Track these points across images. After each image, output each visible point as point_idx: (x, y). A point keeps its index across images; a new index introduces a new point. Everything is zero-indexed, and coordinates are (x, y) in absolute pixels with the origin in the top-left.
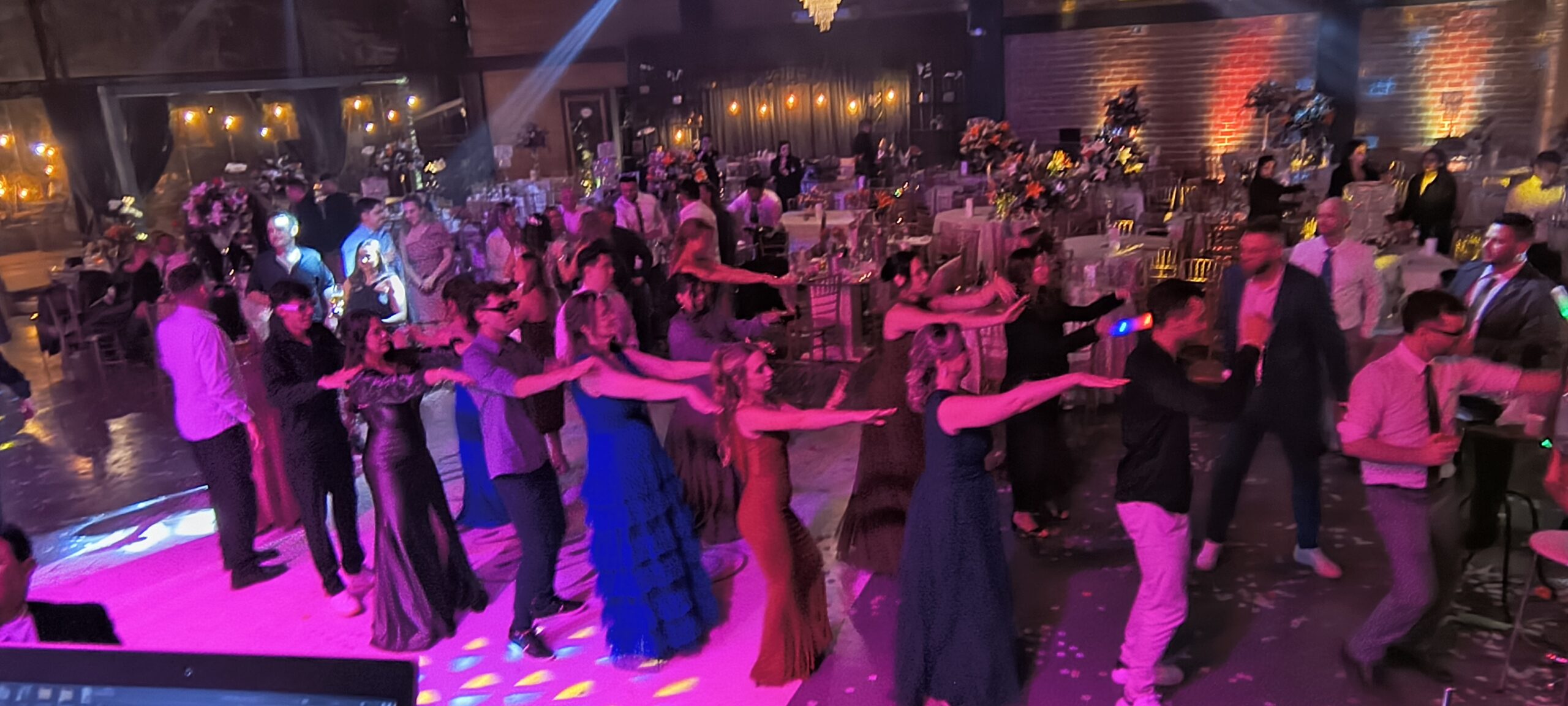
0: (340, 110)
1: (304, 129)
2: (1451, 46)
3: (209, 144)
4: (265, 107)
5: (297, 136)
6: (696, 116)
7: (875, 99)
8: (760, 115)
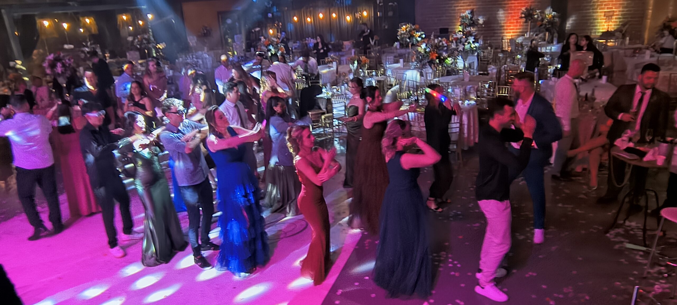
0: (116, 20)
1: (100, 29)
3: (56, 36)
4: (81, 19)
5: (97, 32)
6: (279, 23)
7: (358, 15)
8: (307, 22)
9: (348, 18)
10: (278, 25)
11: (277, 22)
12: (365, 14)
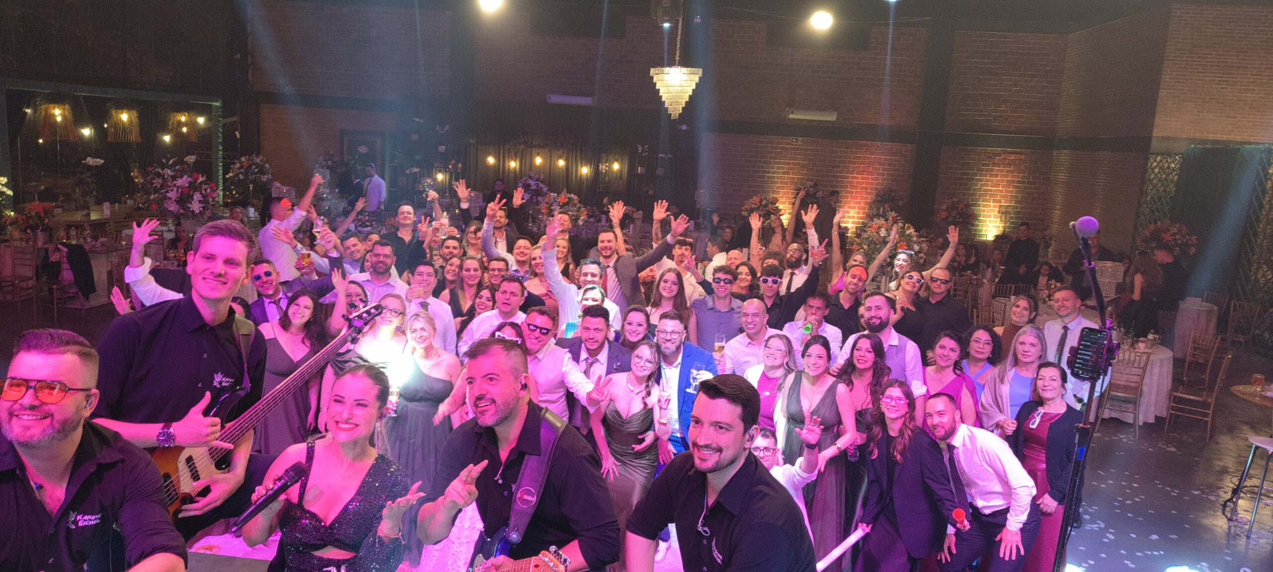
2: (997, 176)
6: (457, 163)
7: (604, 167)
8: (509, 168)
9: (585, 170)
10: (455, 166)
11: (453, 162)
12: (616, 166)
